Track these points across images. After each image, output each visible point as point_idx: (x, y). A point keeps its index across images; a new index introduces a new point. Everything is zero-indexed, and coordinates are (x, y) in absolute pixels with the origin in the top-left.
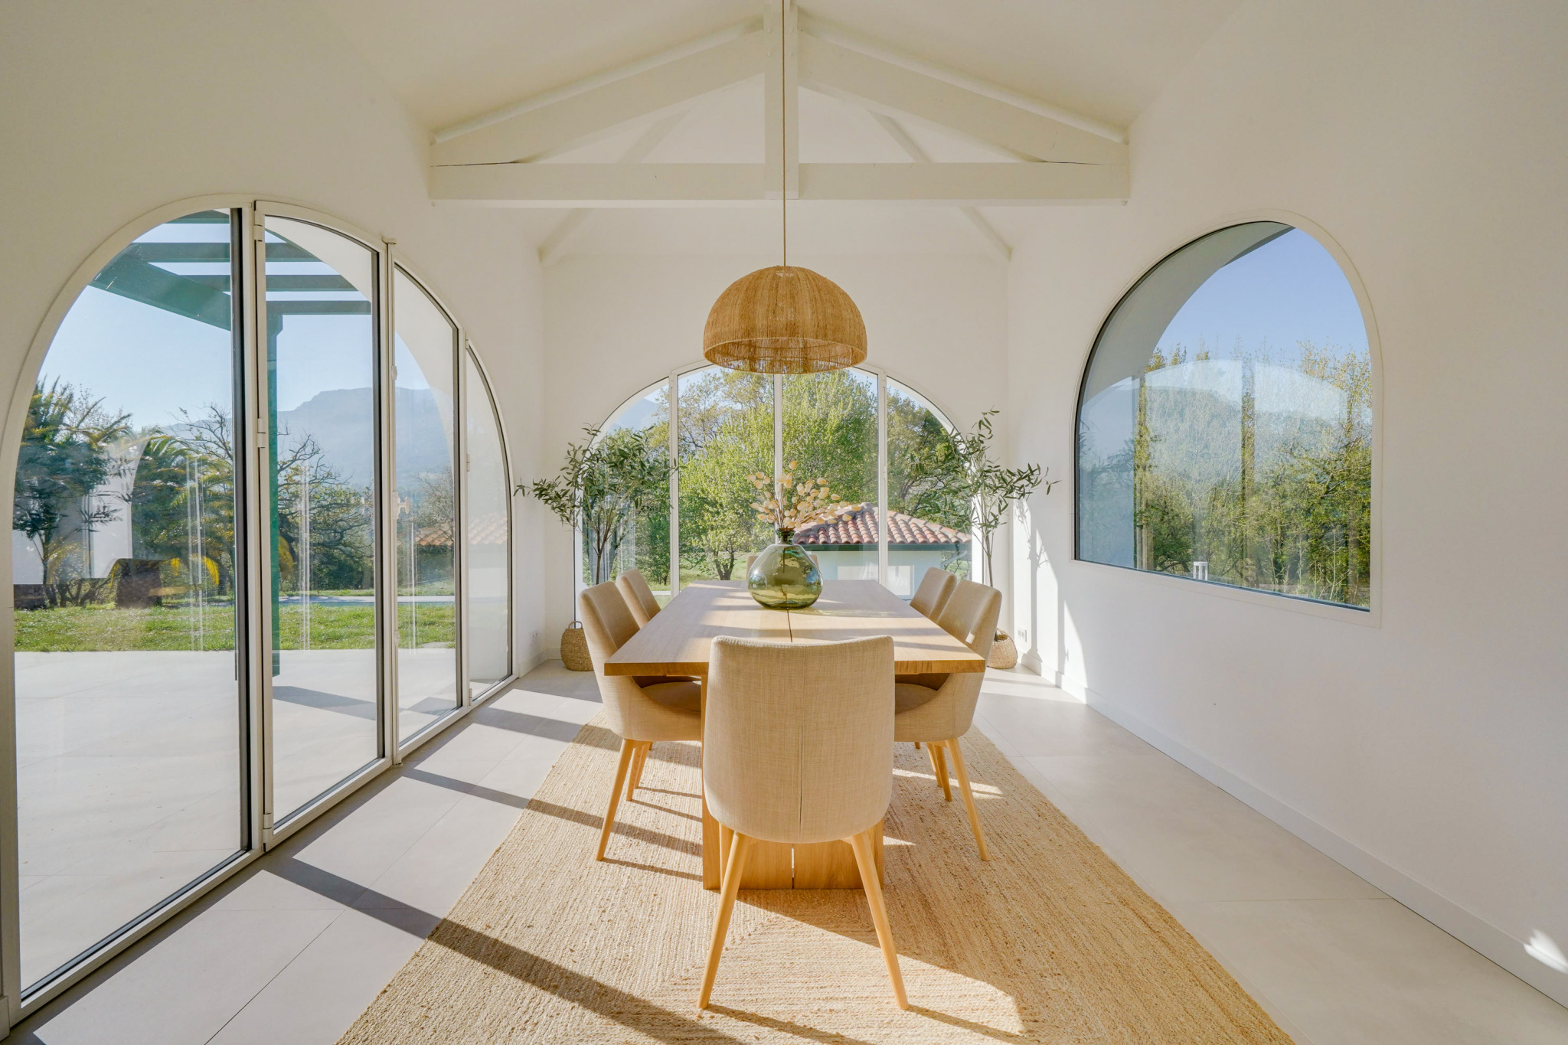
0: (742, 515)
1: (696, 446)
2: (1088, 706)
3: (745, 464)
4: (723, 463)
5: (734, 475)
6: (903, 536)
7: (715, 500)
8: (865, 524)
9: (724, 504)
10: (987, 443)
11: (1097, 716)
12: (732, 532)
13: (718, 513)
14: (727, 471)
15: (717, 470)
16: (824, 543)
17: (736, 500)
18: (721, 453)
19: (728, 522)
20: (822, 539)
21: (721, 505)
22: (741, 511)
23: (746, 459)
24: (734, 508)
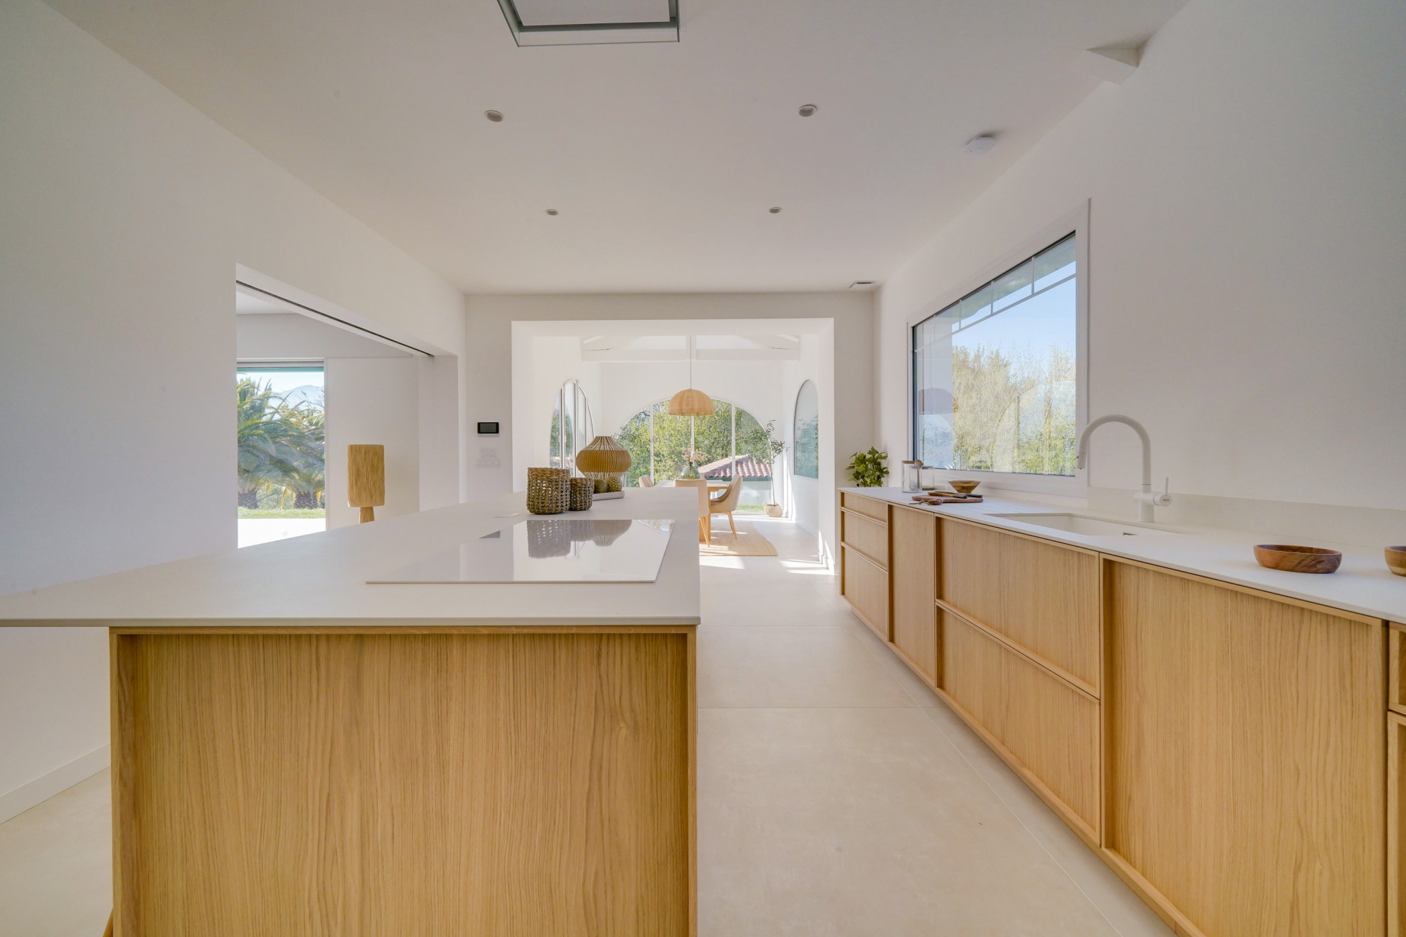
0: (677, 462)
1: (646, 415)
2: (796, 524)
3: (679, 429)
4: (664, 428)
5: (671, 435)
6: (762, 473)
7: (659, 451)
8: (747, 466)
9: (665, 455)
10: (772, 432)
11: (797, 526)
12: (670, 474)
13: (661, 461)
14: (667, 433)
15: (661, 432)
16: (724, 476)
17: (673, 453)
18: (663, 420)
19: (668, 467)
20: (722, 475)
21: (663, 455)
22: (676, 460)
23: (680, 424)
24: (671, 458)
